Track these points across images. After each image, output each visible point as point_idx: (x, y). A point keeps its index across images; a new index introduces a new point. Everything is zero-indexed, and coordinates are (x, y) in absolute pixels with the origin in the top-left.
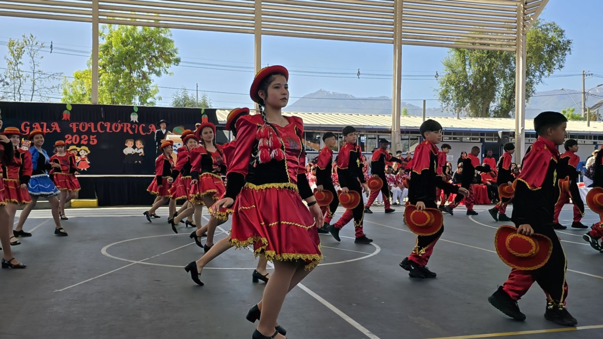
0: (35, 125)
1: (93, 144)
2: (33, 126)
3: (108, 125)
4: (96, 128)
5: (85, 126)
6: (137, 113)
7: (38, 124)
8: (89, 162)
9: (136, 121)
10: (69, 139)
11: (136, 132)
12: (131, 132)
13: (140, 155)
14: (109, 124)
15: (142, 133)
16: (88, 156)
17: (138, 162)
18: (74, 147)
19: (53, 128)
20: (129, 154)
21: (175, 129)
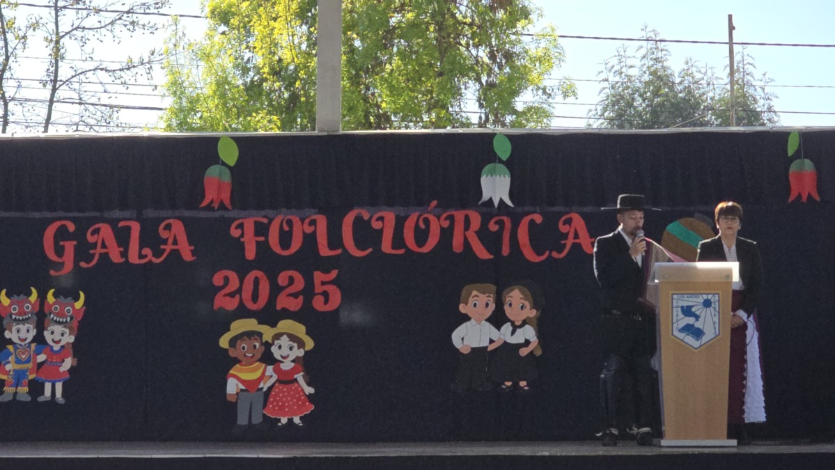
0: (97, 231)
1: (328, 308)
2: (91, 239)
3: (385, 220)
4: (335, 240)
5: (290, 233)
6: (509, 164)
7: (106, 231)
8: (309, 390)
9: (501, 200)
10: (229, 289)
11: (506, 251)
12: (482, 253)
13: (524, 352)
14: (390, 216)
15: (530, 255)
16: (306, 363)
17: (516, 385)
18: (250, 324)
19: (165, 242)
20: (473, 349)
21: (674, 228)
